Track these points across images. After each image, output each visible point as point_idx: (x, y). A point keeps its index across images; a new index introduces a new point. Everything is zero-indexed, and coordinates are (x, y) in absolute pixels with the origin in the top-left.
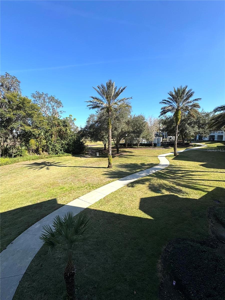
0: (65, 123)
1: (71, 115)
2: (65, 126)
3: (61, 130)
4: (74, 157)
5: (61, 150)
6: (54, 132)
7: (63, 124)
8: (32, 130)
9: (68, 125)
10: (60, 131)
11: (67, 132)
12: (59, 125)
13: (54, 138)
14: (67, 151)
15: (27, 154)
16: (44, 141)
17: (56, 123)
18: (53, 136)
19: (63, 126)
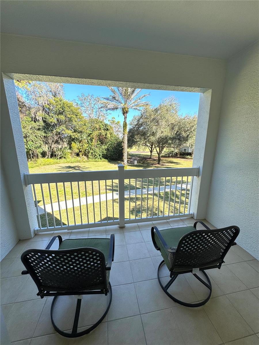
0: (107, 126)
1: (114, 117)
2: (106, 130)
3: (101, 134)
4: (109, 164)
5: (100, 155)
6: (94, 137)
7: (105, 127)
8: (72, 134)
9: (109, 128)
11: (106, 136)
12: (100, 129)
13: (94, 142)
14: (105, 157)
15: (70, 157)
16: (86, 145)
17: (97, 126)
18: (94, 140)
19: (104, 130)
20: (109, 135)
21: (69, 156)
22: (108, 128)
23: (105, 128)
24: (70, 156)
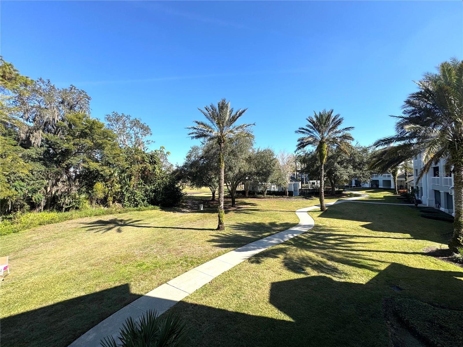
0: (153, 158)
1: (164, 146)
2: (152, 163)
3: (145, 168)
4: (163, 212)
5: (143, 200)
6: (134, 172)
7: (150, 159)
8: (99, 169)
9: (157, 161)
10: (144, 171)
11: (155, 172)
12: (144, 161)
13: (134, 181)
14: (154, 202)
15: (87, 206)
16: (118, 186)
17: (139, 157)
18: (133, 177)
19: (150, 163)
20: (157, 170)
21: (87, 204)
22: (155, 161)
23: (151, 161)
24: (89, 204)
